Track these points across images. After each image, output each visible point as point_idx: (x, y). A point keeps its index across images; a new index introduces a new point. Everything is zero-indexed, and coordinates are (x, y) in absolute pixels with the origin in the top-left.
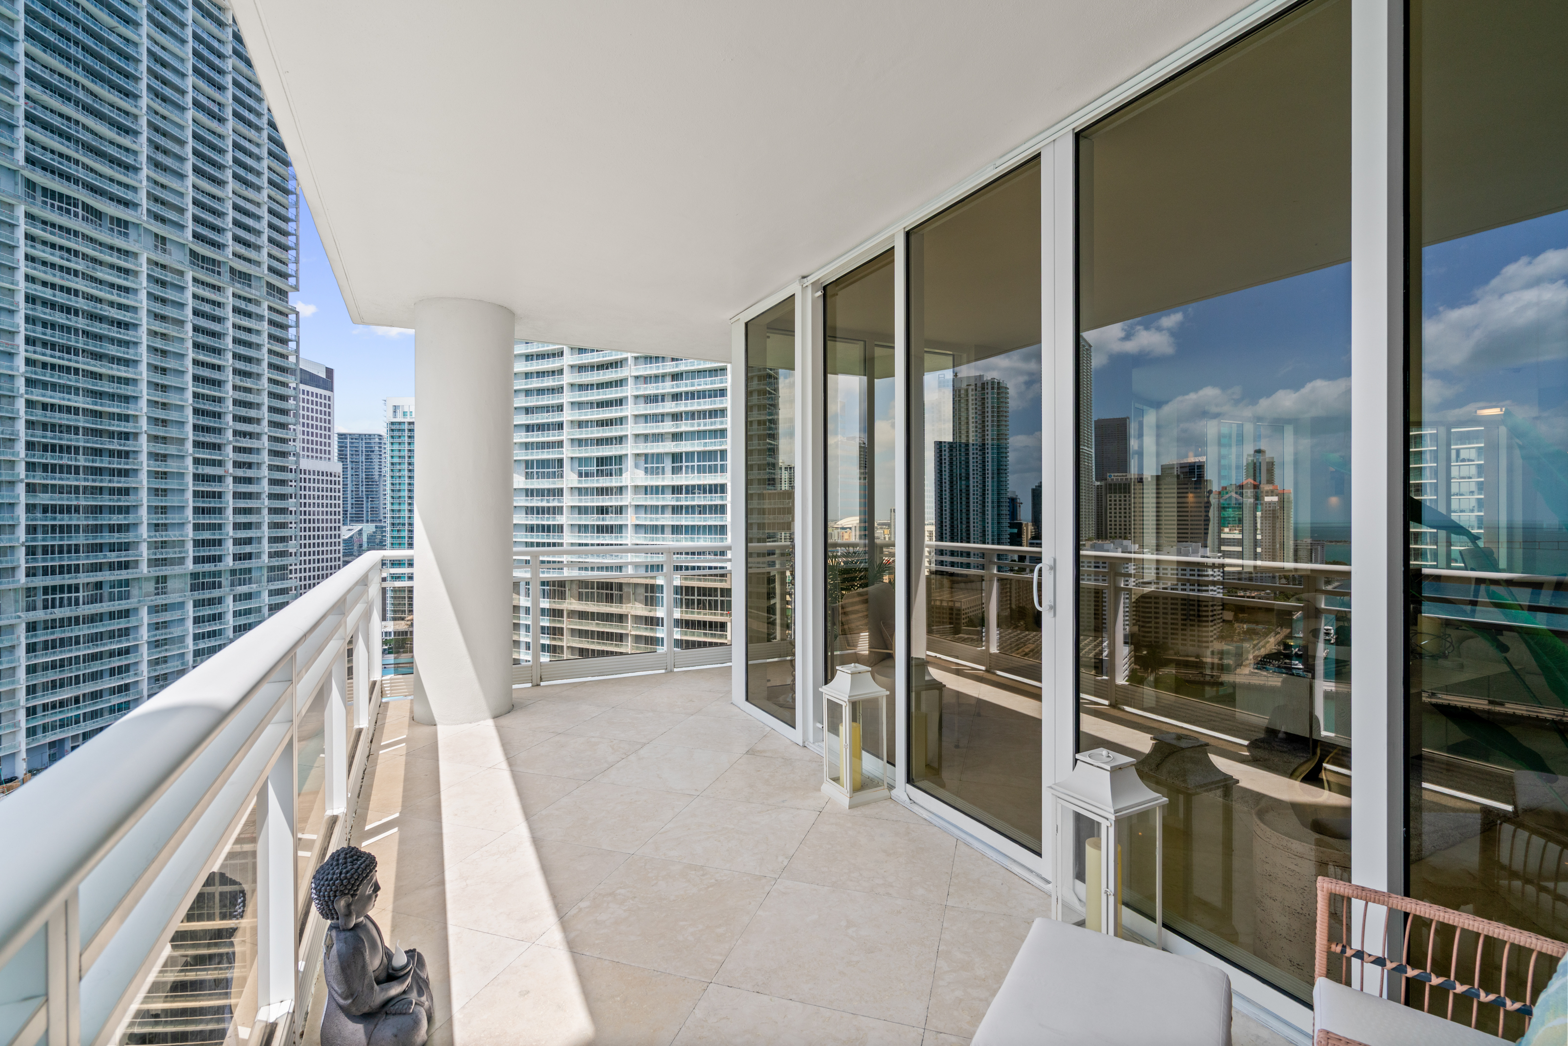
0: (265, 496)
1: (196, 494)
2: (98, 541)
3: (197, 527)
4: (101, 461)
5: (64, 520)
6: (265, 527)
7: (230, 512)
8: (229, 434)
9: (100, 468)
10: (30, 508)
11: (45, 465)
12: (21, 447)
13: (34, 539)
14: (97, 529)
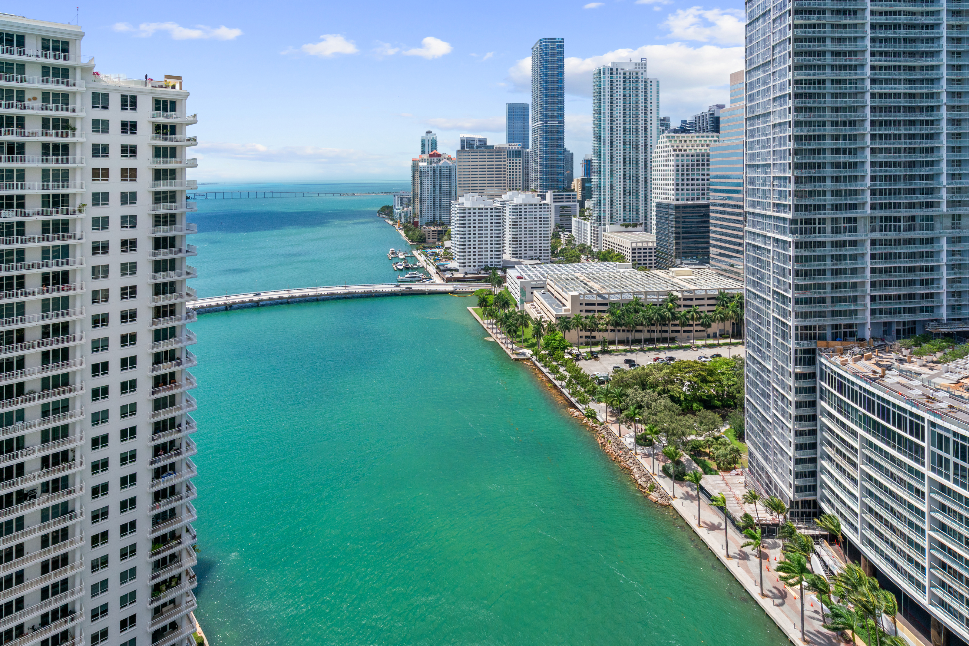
2: (913, 187)
4: (915, 129)
5: (892, 172)
9: (914, 134)
10: (873, 164)
11: (881, 135)
12: (868, 124)
13: (875, 185)
14: (912, 178)
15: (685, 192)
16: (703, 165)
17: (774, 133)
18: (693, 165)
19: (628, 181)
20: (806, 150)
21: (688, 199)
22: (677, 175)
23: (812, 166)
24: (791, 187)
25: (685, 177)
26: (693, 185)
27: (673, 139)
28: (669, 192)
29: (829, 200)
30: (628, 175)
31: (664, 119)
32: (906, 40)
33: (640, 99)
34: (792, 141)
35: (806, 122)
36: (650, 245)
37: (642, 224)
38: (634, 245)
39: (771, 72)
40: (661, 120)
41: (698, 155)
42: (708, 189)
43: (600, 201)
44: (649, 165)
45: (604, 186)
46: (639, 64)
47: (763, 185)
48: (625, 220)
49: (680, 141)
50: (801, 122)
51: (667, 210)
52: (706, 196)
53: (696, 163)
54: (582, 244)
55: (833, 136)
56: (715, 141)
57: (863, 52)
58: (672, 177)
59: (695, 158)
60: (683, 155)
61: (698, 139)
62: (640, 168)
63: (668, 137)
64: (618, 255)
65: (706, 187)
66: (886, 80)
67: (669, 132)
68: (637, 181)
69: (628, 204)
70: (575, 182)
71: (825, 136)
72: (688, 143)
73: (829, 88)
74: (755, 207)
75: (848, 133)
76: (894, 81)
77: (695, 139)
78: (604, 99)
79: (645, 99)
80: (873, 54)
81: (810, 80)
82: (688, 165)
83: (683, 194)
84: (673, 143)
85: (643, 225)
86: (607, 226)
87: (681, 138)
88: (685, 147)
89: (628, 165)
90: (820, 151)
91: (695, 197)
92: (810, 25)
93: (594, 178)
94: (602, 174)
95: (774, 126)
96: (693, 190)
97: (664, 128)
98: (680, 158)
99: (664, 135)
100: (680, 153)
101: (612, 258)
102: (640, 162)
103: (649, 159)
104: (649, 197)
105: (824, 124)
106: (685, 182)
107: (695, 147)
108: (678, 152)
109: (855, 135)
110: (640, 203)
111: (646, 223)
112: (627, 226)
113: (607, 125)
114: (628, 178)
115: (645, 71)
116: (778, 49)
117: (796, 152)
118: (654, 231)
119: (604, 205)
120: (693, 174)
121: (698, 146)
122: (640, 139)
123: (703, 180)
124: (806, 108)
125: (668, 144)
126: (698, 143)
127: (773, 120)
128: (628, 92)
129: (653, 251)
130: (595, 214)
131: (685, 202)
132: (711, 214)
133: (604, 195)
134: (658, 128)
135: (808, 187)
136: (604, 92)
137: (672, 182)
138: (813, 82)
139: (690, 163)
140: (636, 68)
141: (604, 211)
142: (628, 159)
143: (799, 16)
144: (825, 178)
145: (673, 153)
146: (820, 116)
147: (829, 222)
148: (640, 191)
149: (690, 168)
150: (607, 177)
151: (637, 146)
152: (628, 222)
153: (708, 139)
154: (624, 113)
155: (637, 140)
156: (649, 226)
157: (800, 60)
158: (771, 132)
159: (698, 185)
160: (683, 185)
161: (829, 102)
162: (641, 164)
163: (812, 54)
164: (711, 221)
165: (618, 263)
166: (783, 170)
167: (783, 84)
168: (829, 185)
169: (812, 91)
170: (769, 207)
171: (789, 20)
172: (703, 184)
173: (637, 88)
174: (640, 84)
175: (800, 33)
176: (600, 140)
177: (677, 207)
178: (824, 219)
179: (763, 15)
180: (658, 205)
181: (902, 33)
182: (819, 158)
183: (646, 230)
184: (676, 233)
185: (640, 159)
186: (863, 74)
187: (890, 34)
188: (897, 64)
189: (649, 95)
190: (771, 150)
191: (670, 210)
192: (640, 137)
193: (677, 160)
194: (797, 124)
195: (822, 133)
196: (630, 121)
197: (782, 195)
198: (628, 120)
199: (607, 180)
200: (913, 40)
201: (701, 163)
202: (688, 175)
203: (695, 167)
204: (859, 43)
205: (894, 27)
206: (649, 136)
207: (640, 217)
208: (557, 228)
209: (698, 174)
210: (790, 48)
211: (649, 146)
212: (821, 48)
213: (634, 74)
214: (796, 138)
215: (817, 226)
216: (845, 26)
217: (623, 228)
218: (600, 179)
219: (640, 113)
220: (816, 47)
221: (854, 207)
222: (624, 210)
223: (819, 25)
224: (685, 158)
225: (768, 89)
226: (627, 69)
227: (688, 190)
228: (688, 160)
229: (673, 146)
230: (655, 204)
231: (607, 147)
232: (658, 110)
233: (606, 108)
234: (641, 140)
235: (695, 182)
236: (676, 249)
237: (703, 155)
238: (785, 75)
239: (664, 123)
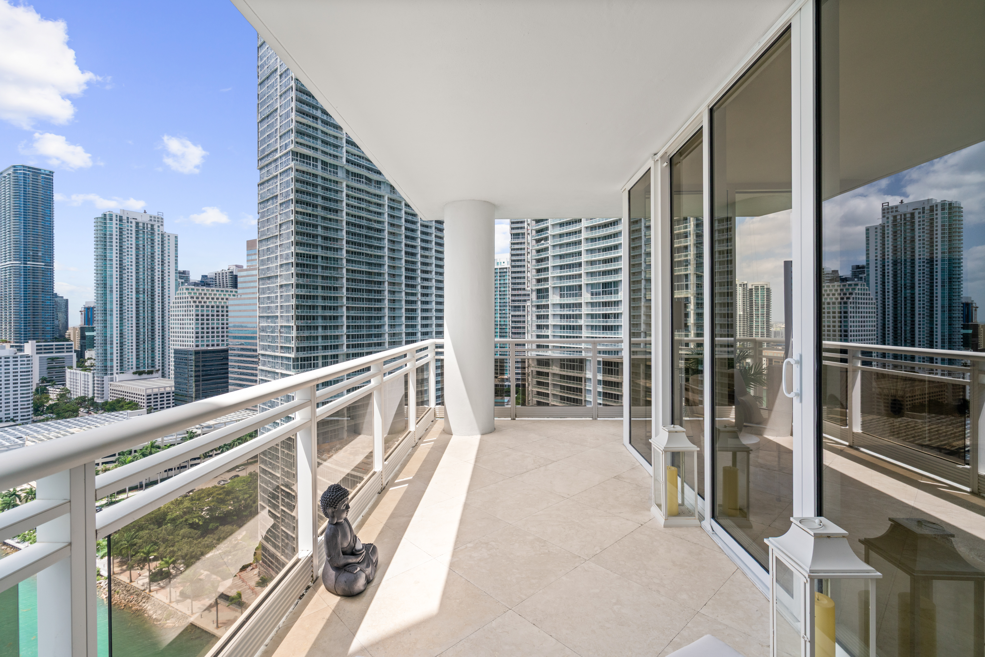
0: (434, 310)
1: (407, 310)
3: (407, 326)
5: (358, 323)
6: (434, 326)
7: (419, 318)
8: (419, 280)
10: (348, 317)
11: (352, 298)
12: (344, 290)
13: (349, 332)
14: (370, 327)
15: (205, 339)
16: (223, 316)
17: (281, 292)
18: (213, 315)
19: (142, 330)
20: (304, 306)
21: (208, 346)
22: (197, 324)
23: (308, 318)
24: (294, 334)
25: (205, 326)
26: (213, 332)
27: (192, 292)
28: (189, 339)
29: (320, 343)
30: (141, 324)
31: (184, 272)
32: (366, 237)
33: (156, 250)
34: (294, 299)
35: (304, 285)
36: (168, 389)
37: (159, 370)
38: (149, 392)
39: (278, 244)
40: (180, 273)
41: (218, 307)
42: (227, 336)
43: (106, 350)
44: (166, 314)
45: (112, 335)
46: (155, 217)
47: (273, 332)
48: (137, 368)
49: (200, 294)
50: (301, 285)
51: (186, 356)
52: (225, 343)
53: (215, 313)
54: (81, 397)
55: (322, 296)
56: (234, 295)
57: (342, 239)
58: (191, 326)
59: (215, 309)
60: (202, 306)
61: (218, 293)
62: (157, 318)
63: (187, 289)
64: (129, 403)
65: (225, 334)
66: (355, 261)
67: (189, 285)
68: (153, 330)
69: (141, 352)
70: (70, 331)
71: (317, 296)
72: (208, 296)
73: (320, 262)
74: (266, 350)
75: (333, 295)
76: (359, 263)
77: (215, 292)
78: (112, 246)
79: (162, 252)
80: (348, 242)
81: (307, 254)
82: (208, 315)
83: (203, 341)
84: (192, 295)
85: (160, 372)
86: (115, 375)
87: (200, 291)
88: (205, 300)
89: (141, 315)
90: (314, 307)
91: (215, 343)
92: (307, 214)
93: (98, 326)
94: (108, 322)
95: (281, 286)
96: (213, 337)
97: (183, 281)
98: (200, 308)
99: (184, 287)
100: (200, 305)
101: (122, 406)
102: (156, 311)
103: (167, 309)
104: (167, 345)
105: (316, 288)
106: (205, 330)
107: (215, 300)
108: (197, 303)
109: (337, 297)
110: (157, 351)
111: (163, 369)
112: (140, 373)
113: (114, 273)
114: (141, 327)
115: (162, 225)
116: (284, 227)
117: (297, 307)
118: (172, 376)
119: (112, 354)
120: (213, 324)
121: (218, 299)
122: (157, 289)
123: (223, 328)
124: (304, 275)
125: (187, 295)
126: (218, 296)
127: (280, 281)
128: (141, 242)
129: (171, 395)
130: (98, 364)
131: (205, 348)
132: (230, 358)
133: (112, 344)
134: (176, 280)
135: (306, 334)
136: (111, 238)
137: (191, 330)
138: (309, 256)
139: (210, 313)
140: (151, 220)
141: (112, 360)
142: (141, 308)
143: (299, 205)
144: (317, 327)
145: (192, 304)
146: (314, 282)
147: (320, 359)
148: (157, 339)
149: (210, 317)
150: (115, 325)
151: (153, 296)
152: (142, 369)
153: (227, 294)
154: (137, 263)
155: (153, 290)
156: (167, 372)
157: (300, 238)
158: (279, 291)
159: (218, 332)
160: (203, 333)
161: (320, 272)
162: (157, 314)
163: (308, 235)
164: (230, 364)
165: (129, 411)
166: (288, 321)
167: (287, 255)
168: (320, 332)
169: (308, 263)
170: (277, 349)
171: (292, 207)
172: (223, 332)
173: (152, 240)
174: (156, 237)
175: (300, 218)
176: (105, 288)
177: (197, 353)
178: (317, 357)
179: (272, 198)
180: (176, 352)
181: (364, 232)
182: (314, 312)
183: (163, 376)
184: (195, 376)
185: (156, 308)
186: (342, 255)
187: (357, 231)
188: (362, 251)
189: (166, 249)
190: (279, 304)
191: (190, 356)
192: (156, 287)
193: (197, 311)
194: (298, 286)
195: (315, 294)
196: (144, 270)
197: (287, 339)
198: (141, 270)
199: (115, 329)
200: (371, 238)
201: (220, 313)
202: (208, 324)
203: (215, 317)
204: (339, 233)
205: (360, 226)
206: (166, 287)
207: (157, 364)
208: (42, 382)
209: (218, 324)
210: (293, 228)
211: (166, 297)
212: (315, 232)
213: (149, 226)
214: (298, 296)
215: (312, 362)
216: (330, 220)
217: (137, 376)
218: (106, 327)
219: (156, 264)
220: (310, 230)
221: (336, 347)
222: (137, 358)
223: (313, 215)
224: (205, 309)
225: (276, 257)
226: (140, 220)
227: (208, 337)
228: (208, 311)
229: (192, 298)
230: (173, 351)
231: (115, 296)
232: (176, 263)
233: (114, 255)
234: (158, 291)
235: (215, 330)
236: (196, 391)
237: (223, 307)
238: (289, 248)
239: (183, 276)
